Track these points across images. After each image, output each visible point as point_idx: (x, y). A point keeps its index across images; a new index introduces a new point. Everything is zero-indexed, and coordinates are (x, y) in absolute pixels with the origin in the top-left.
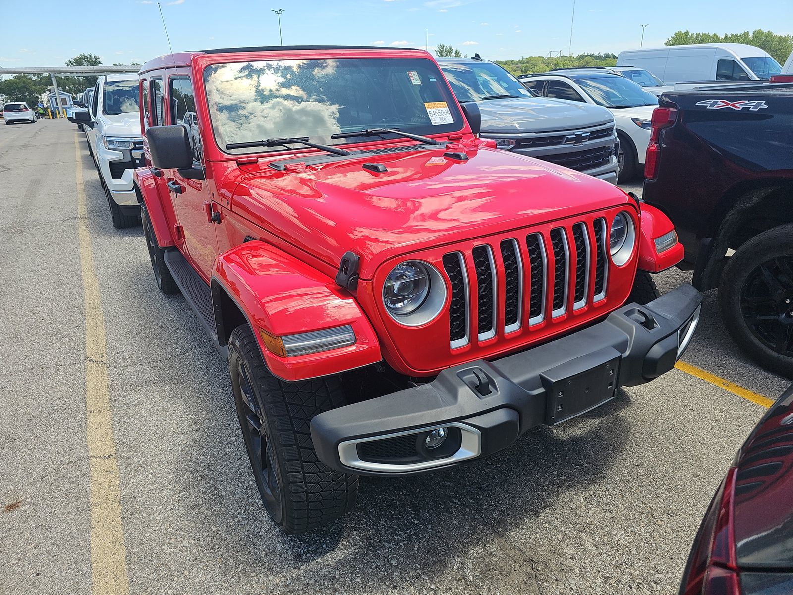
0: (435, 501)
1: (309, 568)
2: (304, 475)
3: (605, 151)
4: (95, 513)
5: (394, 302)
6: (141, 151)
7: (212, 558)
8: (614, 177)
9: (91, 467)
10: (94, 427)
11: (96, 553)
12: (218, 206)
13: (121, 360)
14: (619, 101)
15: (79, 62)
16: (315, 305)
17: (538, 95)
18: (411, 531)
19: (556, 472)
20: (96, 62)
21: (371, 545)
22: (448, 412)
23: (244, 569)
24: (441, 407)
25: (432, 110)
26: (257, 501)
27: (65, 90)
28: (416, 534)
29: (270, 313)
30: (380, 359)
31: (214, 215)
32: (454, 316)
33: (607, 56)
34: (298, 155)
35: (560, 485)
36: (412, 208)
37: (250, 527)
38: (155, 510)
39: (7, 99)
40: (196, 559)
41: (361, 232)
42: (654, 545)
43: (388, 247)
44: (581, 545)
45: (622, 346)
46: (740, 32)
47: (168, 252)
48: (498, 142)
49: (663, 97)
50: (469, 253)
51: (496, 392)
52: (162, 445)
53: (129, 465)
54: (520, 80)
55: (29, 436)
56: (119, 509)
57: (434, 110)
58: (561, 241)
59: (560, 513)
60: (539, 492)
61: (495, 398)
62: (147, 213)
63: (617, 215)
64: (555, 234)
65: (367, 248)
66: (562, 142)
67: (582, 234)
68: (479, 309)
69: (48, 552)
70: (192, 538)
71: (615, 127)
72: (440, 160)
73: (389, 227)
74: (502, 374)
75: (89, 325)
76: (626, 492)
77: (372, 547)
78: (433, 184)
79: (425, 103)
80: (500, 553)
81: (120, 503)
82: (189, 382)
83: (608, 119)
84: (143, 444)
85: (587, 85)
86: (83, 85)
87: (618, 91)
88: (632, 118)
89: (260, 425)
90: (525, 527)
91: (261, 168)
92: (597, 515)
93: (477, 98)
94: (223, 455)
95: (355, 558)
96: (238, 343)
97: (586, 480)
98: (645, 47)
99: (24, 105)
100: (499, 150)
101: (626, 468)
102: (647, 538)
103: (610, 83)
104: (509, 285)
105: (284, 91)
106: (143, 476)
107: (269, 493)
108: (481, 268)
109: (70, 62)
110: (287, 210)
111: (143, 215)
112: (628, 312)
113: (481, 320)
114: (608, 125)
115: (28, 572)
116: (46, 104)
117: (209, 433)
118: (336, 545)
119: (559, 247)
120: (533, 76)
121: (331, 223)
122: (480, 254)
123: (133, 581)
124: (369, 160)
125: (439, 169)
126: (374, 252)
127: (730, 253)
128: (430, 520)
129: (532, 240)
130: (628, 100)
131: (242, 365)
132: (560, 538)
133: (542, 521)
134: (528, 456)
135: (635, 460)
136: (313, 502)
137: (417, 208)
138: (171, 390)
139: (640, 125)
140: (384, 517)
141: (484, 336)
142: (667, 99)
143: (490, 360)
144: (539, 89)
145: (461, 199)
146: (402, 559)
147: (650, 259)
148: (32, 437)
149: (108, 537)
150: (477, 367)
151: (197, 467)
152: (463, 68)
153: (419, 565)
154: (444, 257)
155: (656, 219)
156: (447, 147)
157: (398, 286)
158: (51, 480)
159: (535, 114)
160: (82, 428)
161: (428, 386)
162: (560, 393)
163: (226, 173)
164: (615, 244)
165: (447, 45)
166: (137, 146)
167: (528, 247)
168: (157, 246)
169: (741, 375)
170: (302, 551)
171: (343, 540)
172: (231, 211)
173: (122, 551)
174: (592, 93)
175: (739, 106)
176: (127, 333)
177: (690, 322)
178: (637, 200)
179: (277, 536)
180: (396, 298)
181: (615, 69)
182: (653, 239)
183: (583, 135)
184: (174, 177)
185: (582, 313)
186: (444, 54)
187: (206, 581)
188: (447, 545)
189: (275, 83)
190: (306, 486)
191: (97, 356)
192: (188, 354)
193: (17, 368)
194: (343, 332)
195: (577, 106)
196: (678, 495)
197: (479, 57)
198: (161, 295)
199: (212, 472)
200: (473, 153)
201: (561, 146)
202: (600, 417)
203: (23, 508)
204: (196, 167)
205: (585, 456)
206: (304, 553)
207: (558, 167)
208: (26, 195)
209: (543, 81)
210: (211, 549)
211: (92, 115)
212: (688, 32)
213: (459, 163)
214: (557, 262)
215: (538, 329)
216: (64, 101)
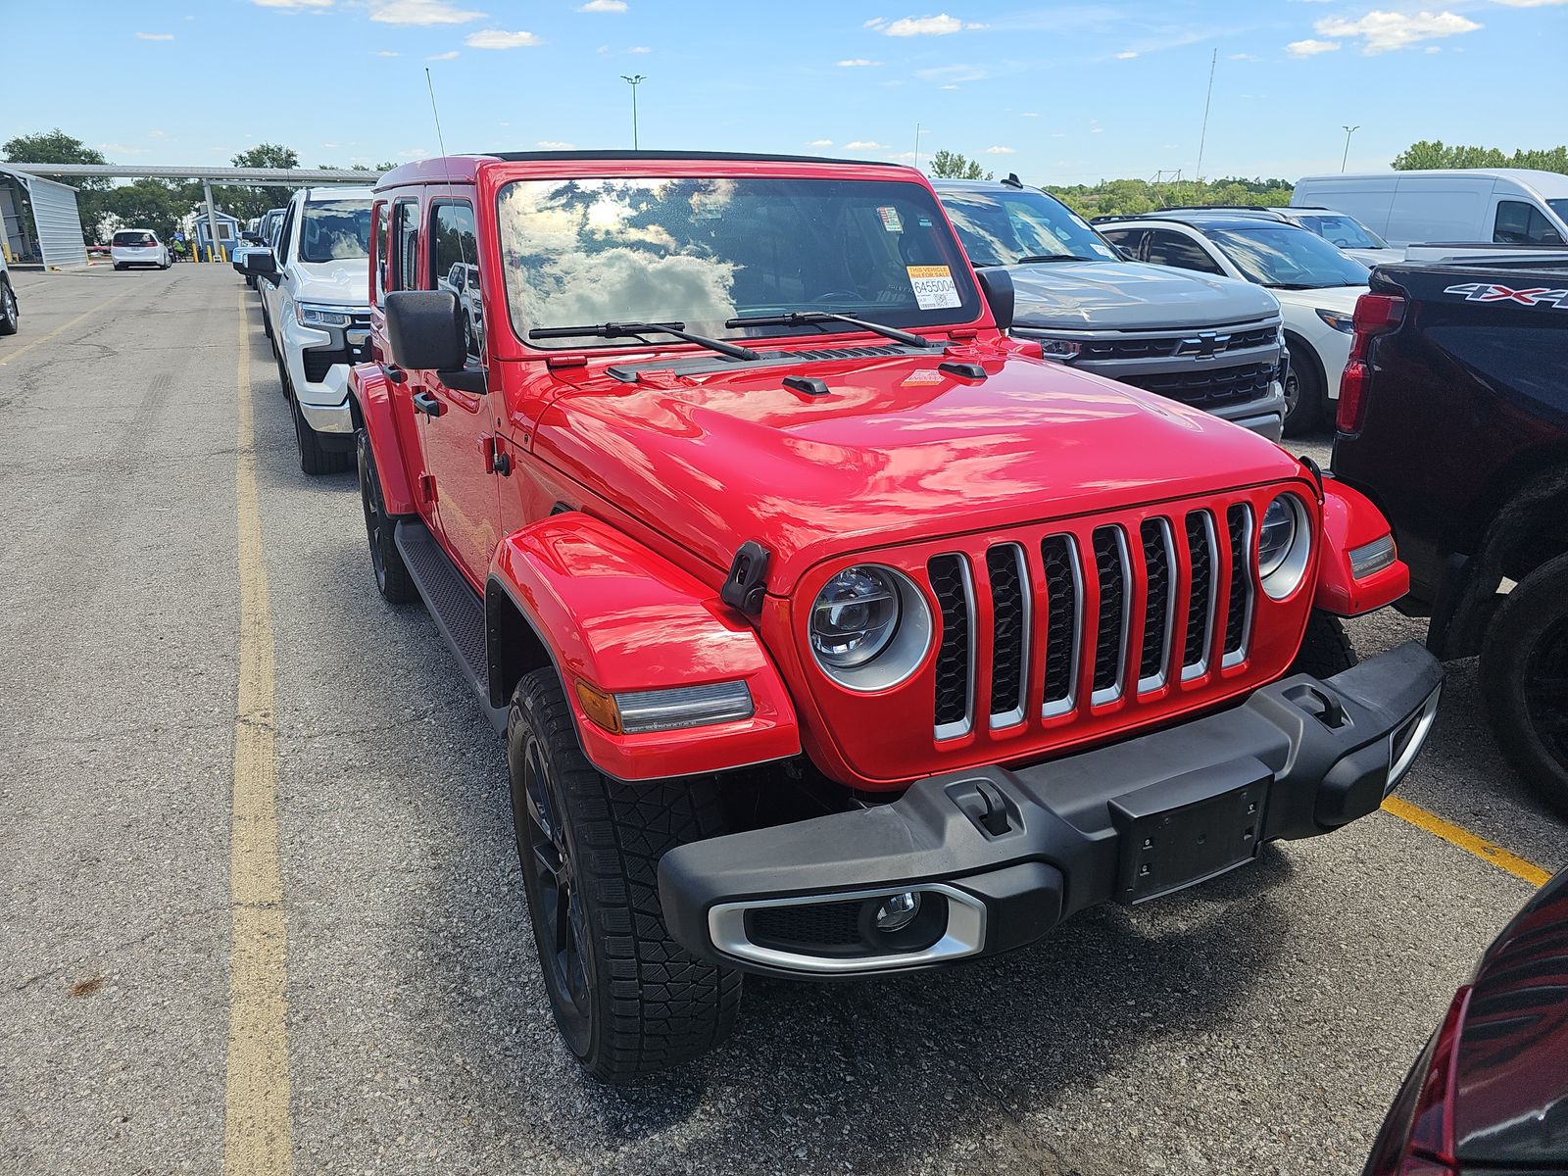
0: (887, 1041)
1: (635, 1151)
2: (639, 965)
3: (1259, 373)
4: (237, 1014)
5: (830, 643)
6: (366, 333)
7: (452, 1117)
8: (1273, 426)
9: (235, 924)
10: (245, 848)
11: (235, 1088)
12: (507, 442)
13: (301, 725)
14: (1292, 276)
15: (256, 159)
16: (676, 640)
17: (1129, 258)
18: (837, 1096)
19: (1133, 1003)
20: (289, 161)
21: (758, 1116)
22: (923, 863)
23: (510, 1143)
24: (912, 851)
25: (920, 280)
26: (542, 1012)
27: (226, 210)
28: (846, 1103)
29: (597, 649)
30: (796, 750)
31: (498, 460)
32: (944, 676)
33: (1274, 184)
34: (662, 355)
35: (1140, 1029)
36: (872, 463)
37: (527, 1063)
38: (349, 1014)
39: (120, 223)
40: (421, 1115)
41: (774, 505)
42: (1326, 1164)
43: (824, 536)
44: (1178, 1152)
45: (1276, 758)
46: (1548, 147)
47: (402, 524)
48: (1046, 345)
49: (1379, 273)
50: (980, 556)
51: (1020, 829)
52: (369, 891)
53: (304, 925)
54: (1095, 227)
55: (125, 857)
56: (283, 1008)
57: (925, 280)
58: (1161, 544)
59: (1138, 1083)
60: (1097, 1040)
61: (1016, 842)
62: (368, 448)
63: (1275, 500)
64: (1151, 531)
65: (784, 537)
66: (1174, 350)
67: (1203, 532)
68: (994, 666)
69: (147, 1079)
70: (415, 1074)
71: (1281, 327)
72: (931, 377)
73: (824, 500)
74: (1035, 796)
75: (246, 653)
76: (1273, 1053)
77: (760, 1121)
78: (914, 422)
79: (908, 268)
80: (1012, 1154)
81: (284, 996)
82: (426, 774)
83: (1269, 309)
84: (333, 887)
85: (1229, 242)
86: (262, 202)
87: (1293, 257)
88: (1317, 310)
89: (558, 865)
90: (1065, 1107)
91: (591, 376)
92: (1212, 1095)
93: (1007, 260)
94: (482, 920)
95: (726, 1140)
96: (529, 703)
97: (1194, 1023)
98: (1348, 173)
99: (151, 236)
100: (1045, 362)
101: (1275, 1005)
102: (1312, 1148)
103: (1274, 239)
104: (1056, 623)
105: (634, 235)
106: (330, 948)
107: (567, 998)
108: (1002, 588)
109: (241, 158)
110: (633, 456)
111: (361, 452)
112: (1290, 690)
113: (996, 689)
114: (1267, 322)
115: (107, 1113)
116: (190, 235)
117: (459, 874)
118: (689, 1112)
119: (1157, 555)
120: (1122, 219)
121: (716, 485)
122: (1002, 561)
123: (300, 1148)
124: (795, 370)
125: (928, 394)
126: (798, 544)
127: (1507, 586)
128: (877, 1077)
129: (1105, 540)
130: (1312, 274)
131: (533, 746)
132: (1135, 1133)
133: (1099, 1097)
134: (1078, 964)
135: (1295, 990)
136: (652, 1020)
137: (881, 466)
138: (392, 786)
139: (1334, 324)
140: (786, 1064)
141: (1001, 720)
142: (1387, 279)
143: (1011, 767)
144: (1134, 245)
145: (966, 454)
146: (817, 1150)
147: (1338, 589)
148: (129, 859)
149: (259, 1059)
150: (985, 779)
151: (433, 938)
152: (985, 200)
153: (850, 1163)
154: (930, 562)
155: (1356, 512)
156: (946, 353)
157: (839, 612)
158: (161, 943)
159: (1123, 294)
160: (223, 849)
161: (887, 810)
162: (1147, 842)
163: (525, 383)
164: (1268, 557)
165: (954, 153)
166: (357, 322)
167: (1096, 551)
168: (383, 512)
169: (1522, 834)
170: (624, 1118)
171: (703, 1103)
172: (532, 453)
173: (284, 1088)
174: (1241, 257)
175: (1532, 298)
176: (316, 673)
177: (1418, 720)
178: (1317, 473)
179: (578, 1083)
180: (834, 636)
181: (1288, 212)
182: (1346, 550)
183: (1216, 339)
184: (426, 385)
185: (1198, 688)
186: (948, 171)
187: (438, 1160)
188: (908, 1130)
189: (618, 219)
190: (641, 988)
191: (257, 714)
192: (426, 720)
193: (109, 726)
194: (729, 694)
195: (1207, 282)
196: (1380, 1067)
197: (1018, 181)
198: (384, 607)
199: (459, 950)
200: (997, 367)
201: (1171, 359)
202: (1228, 899)
203: (106, 991)
204: (470, 369)
205: (1192, 975)
206: (627, 1122)
207: (1160, 401)
208: (143, 403)
209: (1141, 231)
210: (451, 1098)
211: (277, 260)
212: (1439, 144)
213: (968, 384)
214: (1152, 584)
215: (1109, 713)
216: (223, 232)
